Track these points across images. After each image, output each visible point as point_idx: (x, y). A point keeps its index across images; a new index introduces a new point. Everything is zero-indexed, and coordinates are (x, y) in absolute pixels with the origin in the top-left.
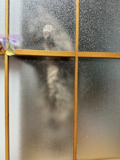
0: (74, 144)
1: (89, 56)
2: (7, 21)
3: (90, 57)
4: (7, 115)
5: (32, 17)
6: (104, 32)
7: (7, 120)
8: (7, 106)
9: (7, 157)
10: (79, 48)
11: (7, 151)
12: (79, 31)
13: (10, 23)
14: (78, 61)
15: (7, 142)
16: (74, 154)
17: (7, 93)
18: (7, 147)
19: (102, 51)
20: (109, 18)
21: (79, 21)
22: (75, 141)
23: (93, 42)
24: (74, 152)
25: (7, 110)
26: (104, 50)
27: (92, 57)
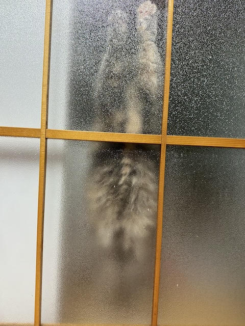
0: (153, 297)
10: (168, 129)
11: (38, 303)
12: (170, 98)
16: (154, 315)
19: (211, 135)
20: (225, 75)
21: (171, 81)
23: (195, 118)
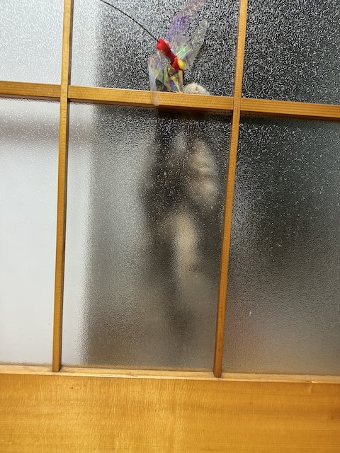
1: (268, 111)
2: (68, 15)
3: (270, 112)
4: (61, 244)
5: (129, 7)
6: (311, 52)
7: (61, 259)
8: (62, 223)
9: (58, 344)
10: (244, 91)
11: (58, 332)
12: (246, 45)
13: (74, 22)
14: (240, 122)
15: (59, 310)
16: (217, 352)
17: (63, 192)
18: (58, 321)
19: (302, 101)
20: (325, 14)
21: (248, 21)
22: (219, 319)
23: (282, 75)
24: (218, 347)
25: (62, 233)
26: (308, 98)
27: (277, 112)
